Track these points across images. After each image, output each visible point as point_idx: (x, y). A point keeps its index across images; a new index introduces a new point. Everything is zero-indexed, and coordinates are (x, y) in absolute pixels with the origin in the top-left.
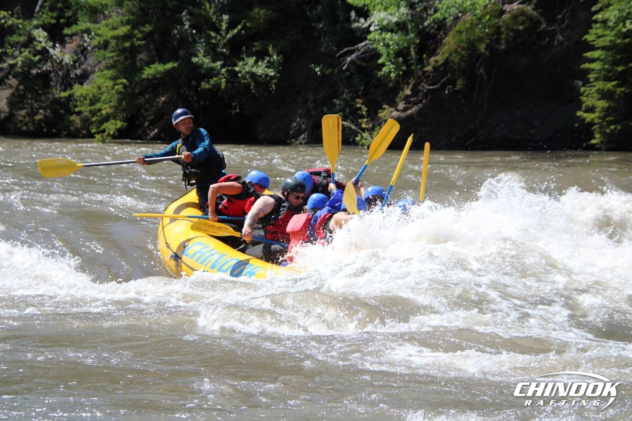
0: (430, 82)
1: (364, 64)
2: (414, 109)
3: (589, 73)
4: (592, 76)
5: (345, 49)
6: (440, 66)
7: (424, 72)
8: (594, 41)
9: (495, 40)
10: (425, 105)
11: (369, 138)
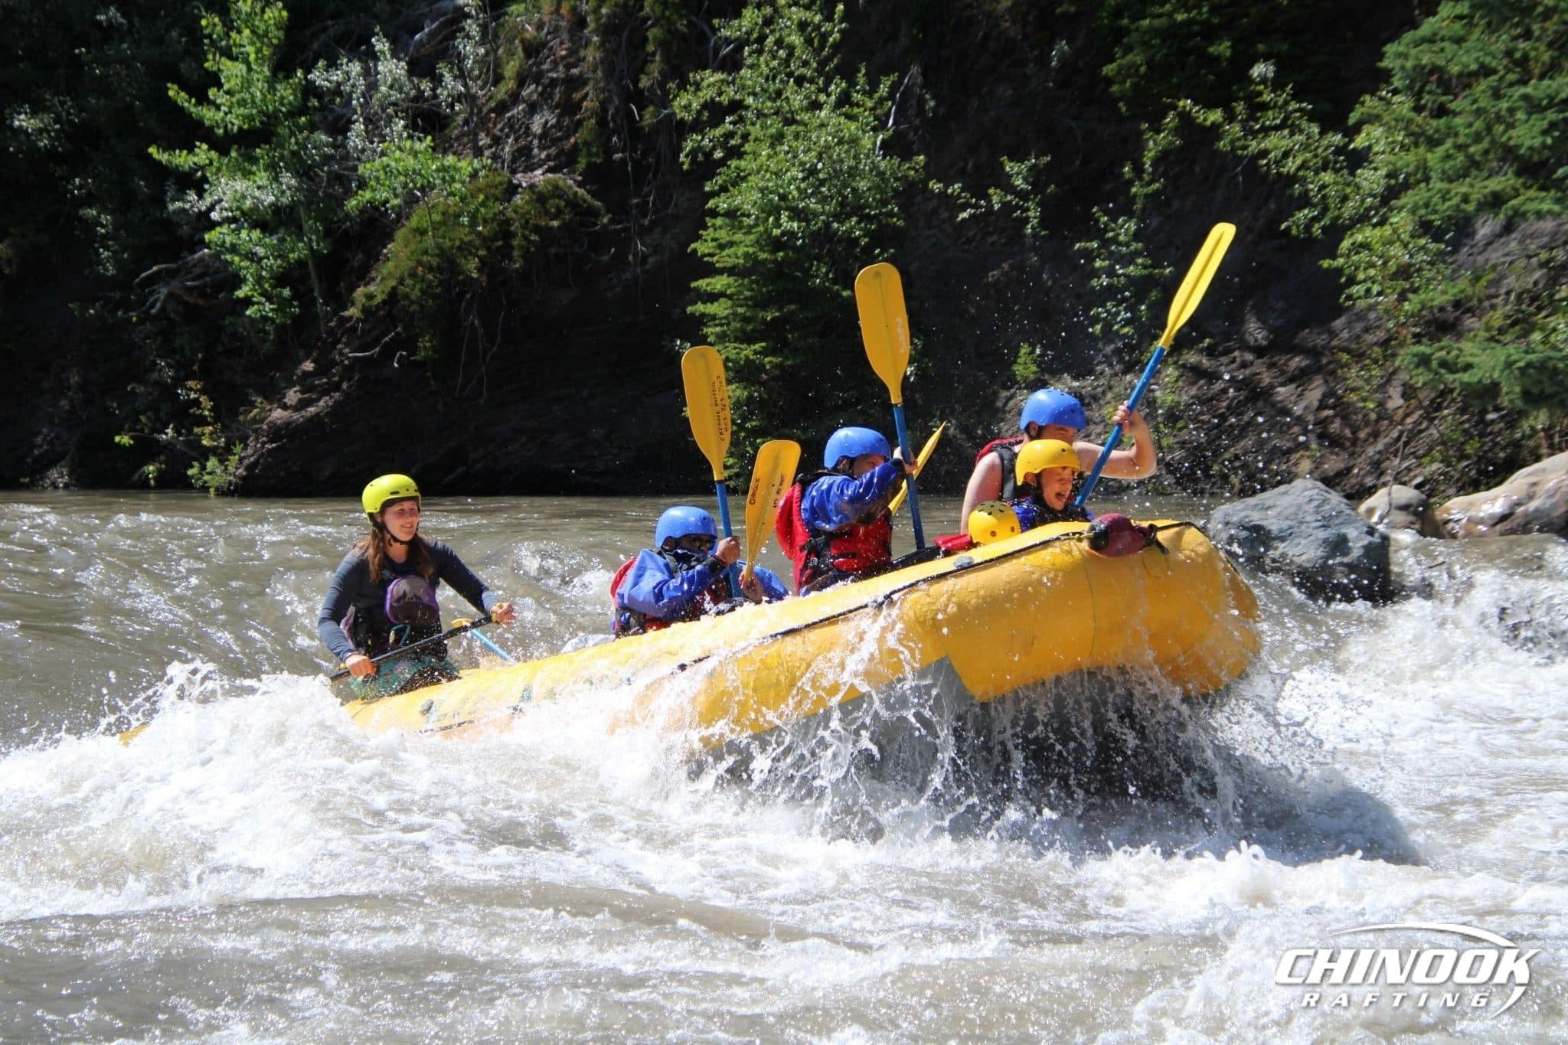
0: (356, 343)
1: (201, 302)
2: (322, 403)
3: (705, 325)
4: (711, 331)
5: (155, 268)
6: (378, 307)
7: (344, 320)
8: (712, 255)
9: (498, 248)
10: (346, 394)
11: (218, 471)
